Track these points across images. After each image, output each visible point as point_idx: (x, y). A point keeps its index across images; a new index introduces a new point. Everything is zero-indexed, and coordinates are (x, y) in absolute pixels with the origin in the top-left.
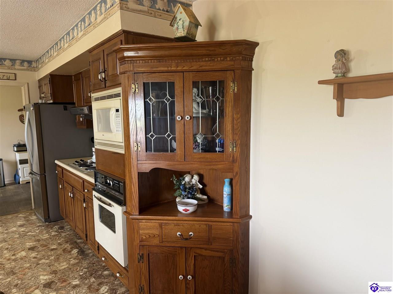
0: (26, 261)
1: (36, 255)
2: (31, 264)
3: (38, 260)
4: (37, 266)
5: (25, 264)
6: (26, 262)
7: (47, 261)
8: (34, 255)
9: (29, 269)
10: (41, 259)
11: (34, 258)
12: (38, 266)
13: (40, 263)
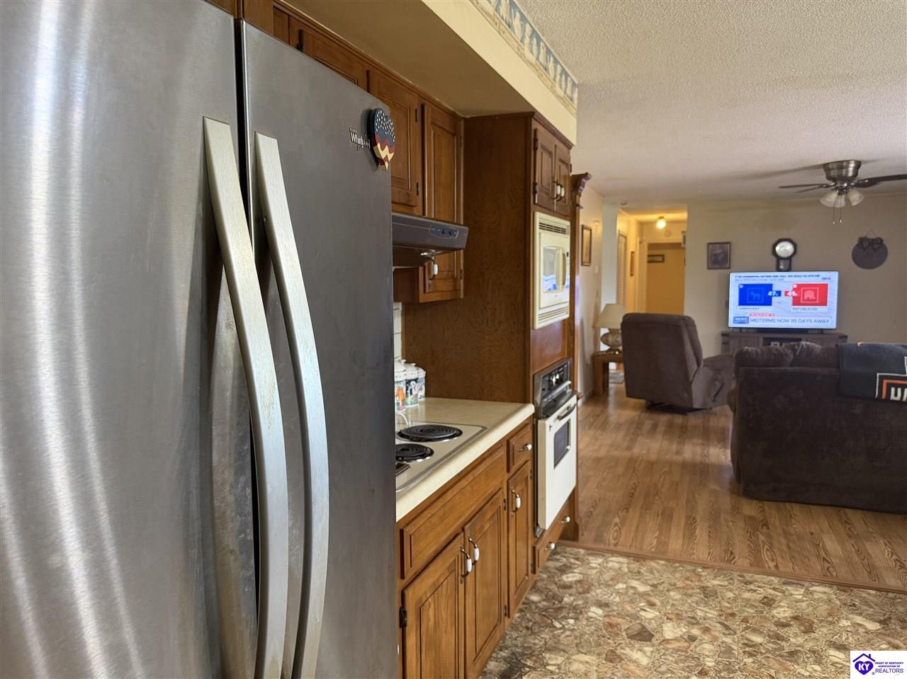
0: (673, 605)
1: (645, 610)
2: (667, 593)
3: (649, 595)
4: (658, 584)
5: (676, 600)
6: (674, 602)
7: (634, 583)
8: (650, 614)
9: (675, 585)
10: (643, 595)
11: (652, 605)
12: (655, 583)
13: (649, 587)
